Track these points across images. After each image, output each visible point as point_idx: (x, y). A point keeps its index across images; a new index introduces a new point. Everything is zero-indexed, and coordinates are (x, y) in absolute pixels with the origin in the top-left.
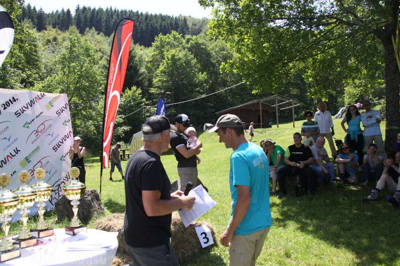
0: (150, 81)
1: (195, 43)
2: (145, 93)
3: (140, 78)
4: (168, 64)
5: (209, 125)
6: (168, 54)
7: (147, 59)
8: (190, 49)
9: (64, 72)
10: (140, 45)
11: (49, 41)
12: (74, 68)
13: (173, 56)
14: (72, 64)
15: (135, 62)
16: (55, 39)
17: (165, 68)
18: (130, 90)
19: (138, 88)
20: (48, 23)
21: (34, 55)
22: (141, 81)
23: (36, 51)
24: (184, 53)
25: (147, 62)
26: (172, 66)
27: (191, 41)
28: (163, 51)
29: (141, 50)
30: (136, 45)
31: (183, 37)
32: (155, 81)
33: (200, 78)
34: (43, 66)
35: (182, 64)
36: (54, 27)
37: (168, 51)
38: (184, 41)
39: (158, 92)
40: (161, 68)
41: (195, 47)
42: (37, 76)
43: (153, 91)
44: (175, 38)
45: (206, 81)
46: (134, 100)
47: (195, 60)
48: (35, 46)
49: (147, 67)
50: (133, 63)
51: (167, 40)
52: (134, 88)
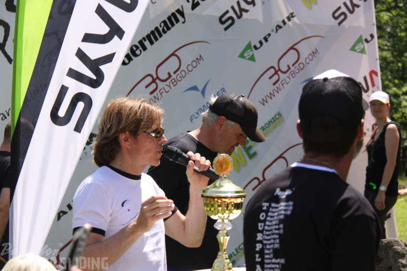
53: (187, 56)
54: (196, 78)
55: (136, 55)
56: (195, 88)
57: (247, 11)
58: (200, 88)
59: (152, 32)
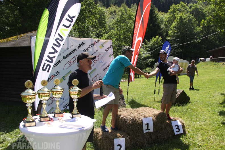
0: (167, 33)
1: (195, 8)
2: (164, 40)
3: (161, 31)
4: (177, 22)
5: (202, 59)
6: (178, 16)
7: (165, 20)
8: (191, 13)
9: (118, 29)
10: (162, 12)
11: (112, 13)
12: (123, 26)
13: (181, 17)
14: (122, 24)
15: (158, 22)
16: (115, 11)
17: (176, 24)
18: (155, 38)
19: (159, 37)
20: (111, 3)
21: (103, 21)
23: (104, 18)
24: (188, 15)
25: (166, 22)
26: (180, 23)
27: (192, 7)
28: (175, 15)
29: (163, 14)
30: (160, 12)
31: (187, 5)
32: (170, 32)
33: (197, 30)
34: (108, 26)
35: (186, 22)
36: (115, 5)
37: (178, 14)
38: (188, 8)
39: (171, 39)
40: (174, 24)
41: (195, 11)
42: (104, 31)
43: (169, 39)
44: (182, 6)
45: (201, 32)
46: (157, 44)
47: (195, 19)
48: (104, 16)
49: (165, 24)
50: (157, 22)
51: (178, 8)
52: (157, 37)
55: (67, 57)
59: (70, 53)
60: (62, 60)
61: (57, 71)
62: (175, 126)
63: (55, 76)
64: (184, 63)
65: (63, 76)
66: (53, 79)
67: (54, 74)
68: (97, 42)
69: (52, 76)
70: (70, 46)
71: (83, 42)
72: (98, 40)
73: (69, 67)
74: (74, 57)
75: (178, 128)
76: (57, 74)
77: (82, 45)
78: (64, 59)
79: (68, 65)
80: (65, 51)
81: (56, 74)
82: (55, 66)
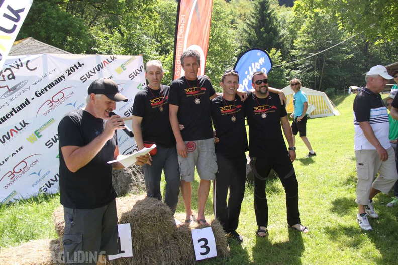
0: (292, 42)
2: (285, 55)
3: (281, 40)
4: (310, 23)
5: (354, 88)
7: (289, 20)
17: (308, 27)
18: (270, 51)
22: (282, 43)
25: (290, 23)
26: (315, 25)
32: (296, 42)
39: (300, 54)
40: (304, 27)
43: (295, 53)
46: (274, 63)
49: (289, 28)
50: (273, 25)
52: (273, 51)
53: (66, 92)
54: (71, 100)
55: (43, 93)
56: (71, 104)
57: (92, 76)
58: (73, 104)
59: (50, 85)
60: (33, 99)
61: (23, 121)
62: (199, 241)
63: (18, 130)
64: (318, 97)
65: (35, 131)
66: (12, 135)
67: (15, 127)
68: (110, 60)
69: (11, 130)
70: (50, 69)
71: (79, 63)
72: (114, 58)
73: (49, 112)
74: (60, 92)
75: (204, 246)
76: (22, 126)
77: (77, 68)
78: (38, 96)
79: (46, 108)
80: (39, 81)
81: (19, 127)
82: (18, 111)
